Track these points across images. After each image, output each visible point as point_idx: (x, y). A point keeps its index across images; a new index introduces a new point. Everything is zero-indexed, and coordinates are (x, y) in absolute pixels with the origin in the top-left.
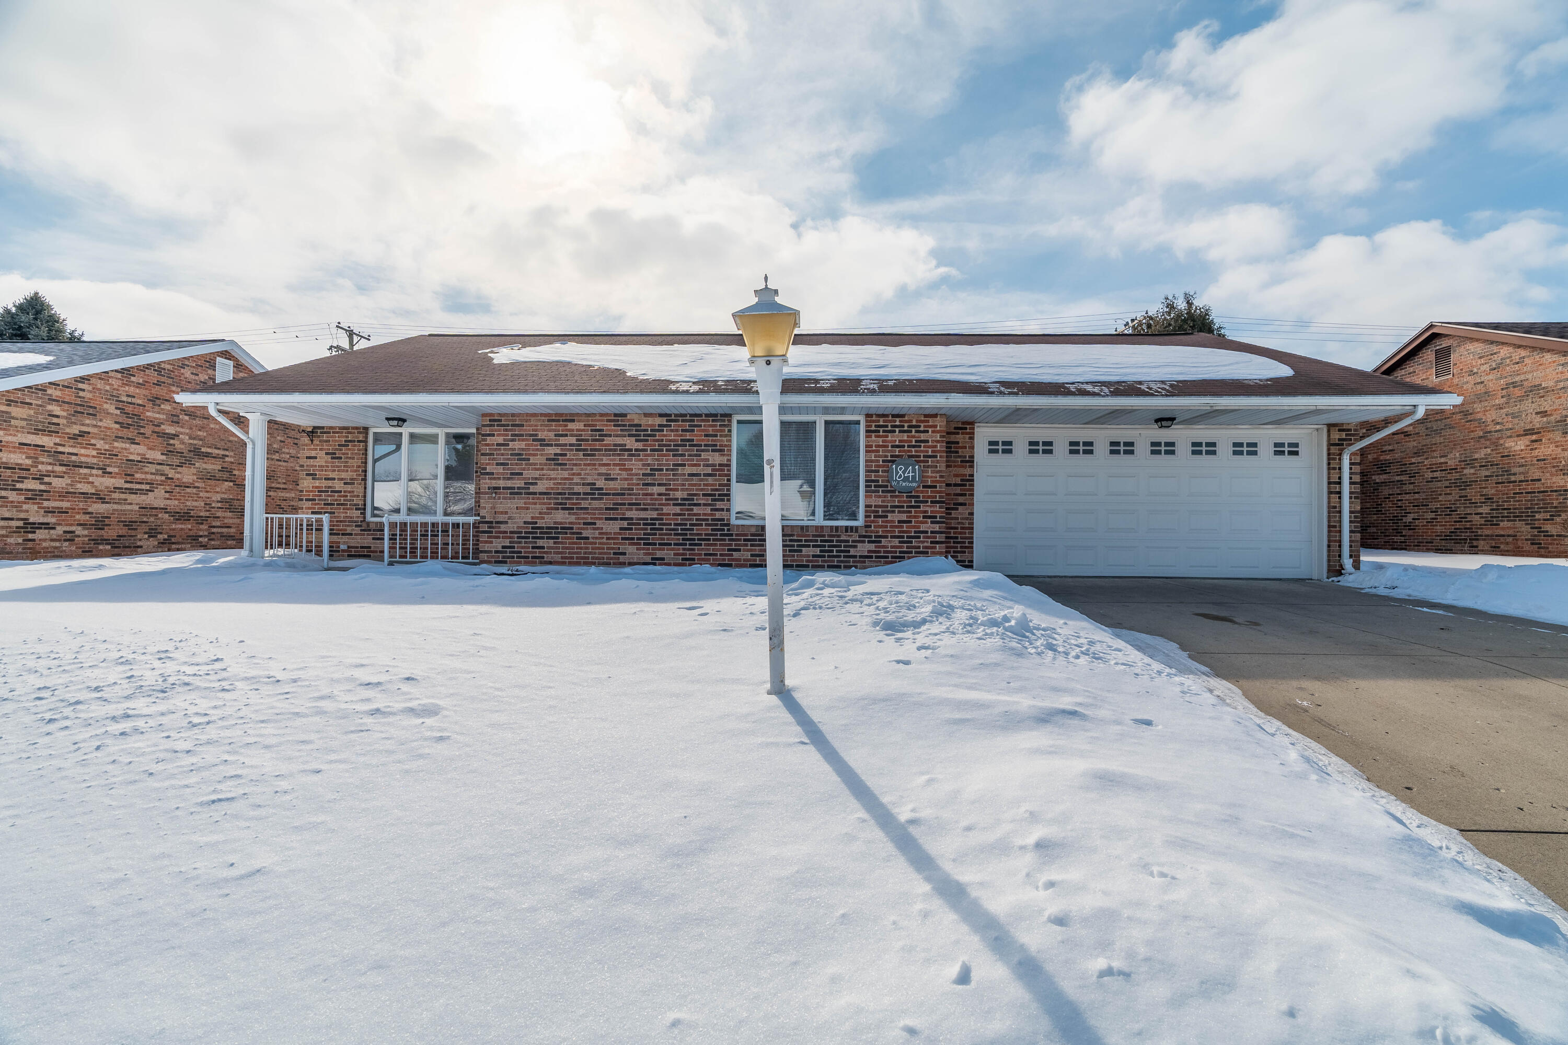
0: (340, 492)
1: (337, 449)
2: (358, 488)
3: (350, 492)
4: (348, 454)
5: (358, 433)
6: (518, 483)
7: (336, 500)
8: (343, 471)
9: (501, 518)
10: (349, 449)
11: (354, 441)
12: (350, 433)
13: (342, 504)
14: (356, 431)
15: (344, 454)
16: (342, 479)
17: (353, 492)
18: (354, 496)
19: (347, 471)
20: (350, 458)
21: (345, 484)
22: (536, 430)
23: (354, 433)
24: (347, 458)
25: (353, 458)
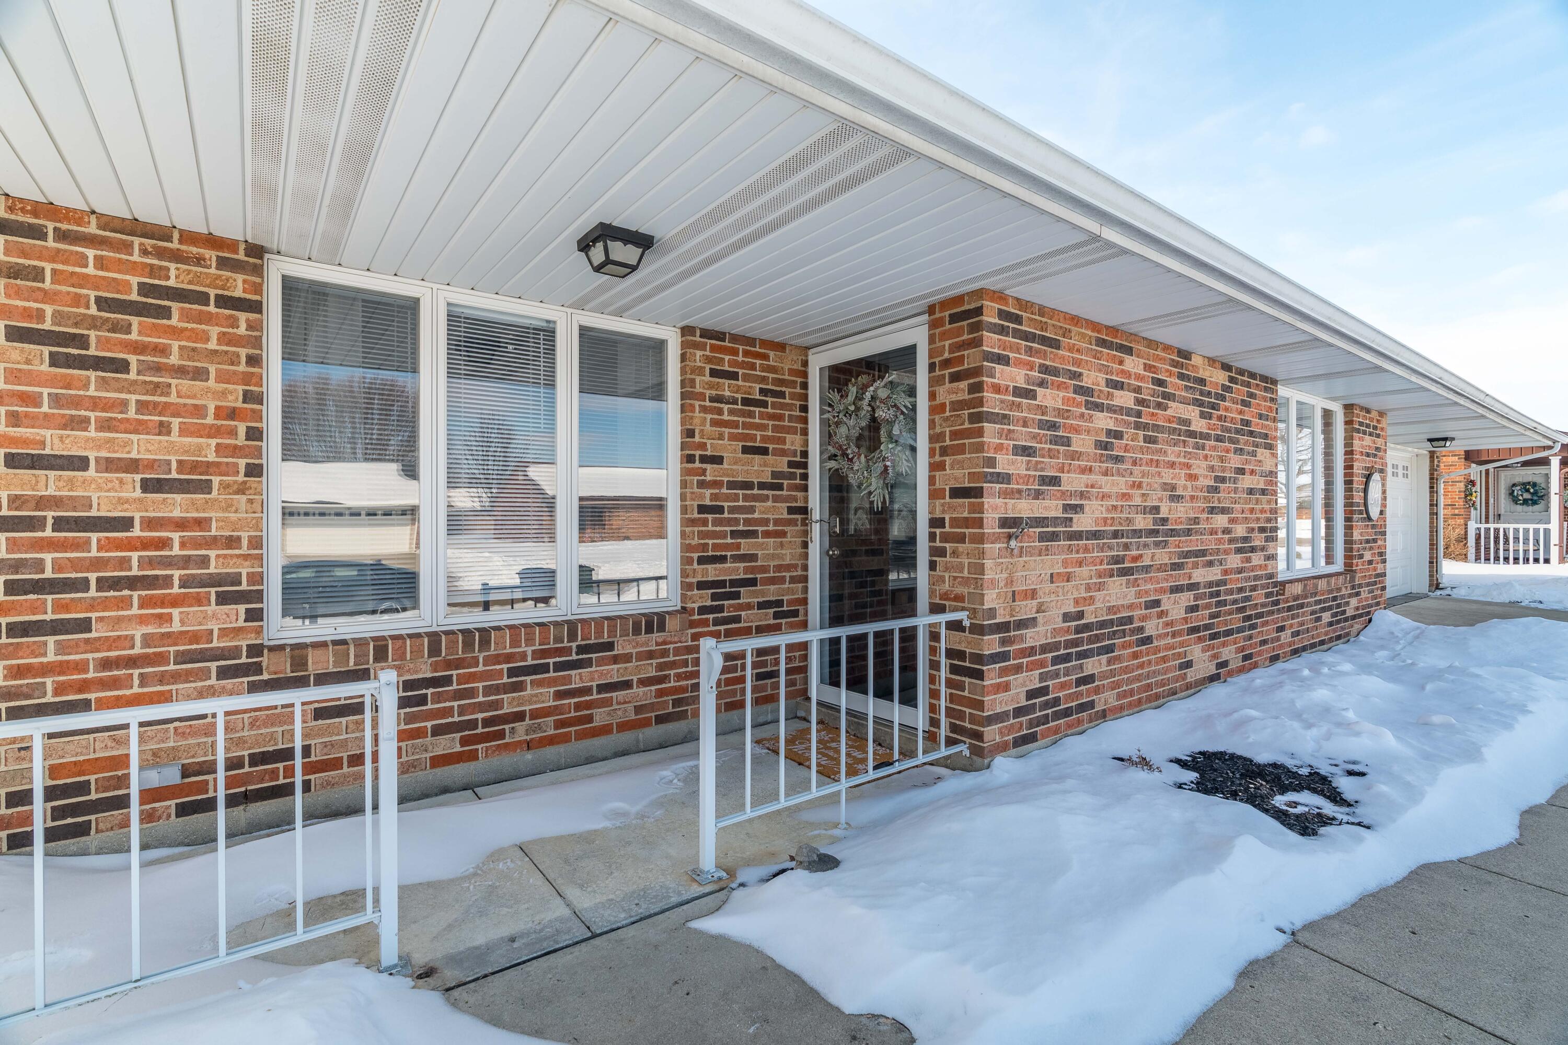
0: (126, 524)
1: (94, 323)
2: (228, 507)
3: (181, 525)
4: (163, 351)
5: (223, 263)
6: (1051, 507)
7: (97, 564)
8: (138, 427)
9: (1026, 610)
10: (175, 333)
11: (203, 298)
12: (177, 257)
13: (133, 583)
14: (211, 255)
15: (139, 348)
16: (132, 466)
17: (202, 523)
18: (213, 542)
19: (163, 429)
20: (180, 371)
21: (147, 486)
22: (1077, 363)
23: (199, 261)
24: (158, 369)
25: (200, 374)
